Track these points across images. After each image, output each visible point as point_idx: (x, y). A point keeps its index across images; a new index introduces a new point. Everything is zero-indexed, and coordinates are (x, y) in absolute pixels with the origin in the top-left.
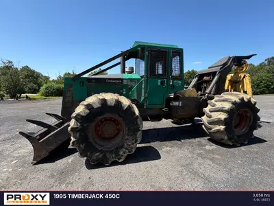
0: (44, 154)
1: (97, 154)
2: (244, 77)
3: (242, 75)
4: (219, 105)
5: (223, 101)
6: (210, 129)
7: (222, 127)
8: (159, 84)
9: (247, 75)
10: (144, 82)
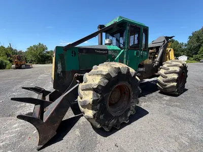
0: (52, 133)
1: (113, 121)
2: (170, 51)
3: (169, 49)
4: (171, 69)
5: (174, 66)
6: (166, 85)
7: (175, 84)
8: (135, 54)
9: (172, 49)
10: (125, 53)
